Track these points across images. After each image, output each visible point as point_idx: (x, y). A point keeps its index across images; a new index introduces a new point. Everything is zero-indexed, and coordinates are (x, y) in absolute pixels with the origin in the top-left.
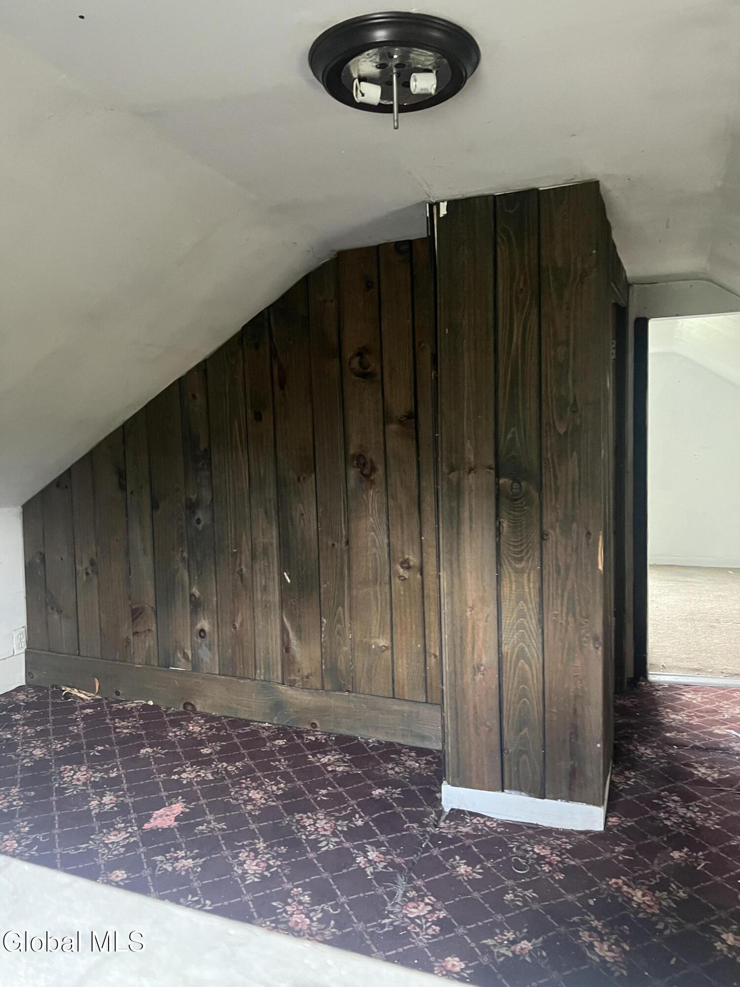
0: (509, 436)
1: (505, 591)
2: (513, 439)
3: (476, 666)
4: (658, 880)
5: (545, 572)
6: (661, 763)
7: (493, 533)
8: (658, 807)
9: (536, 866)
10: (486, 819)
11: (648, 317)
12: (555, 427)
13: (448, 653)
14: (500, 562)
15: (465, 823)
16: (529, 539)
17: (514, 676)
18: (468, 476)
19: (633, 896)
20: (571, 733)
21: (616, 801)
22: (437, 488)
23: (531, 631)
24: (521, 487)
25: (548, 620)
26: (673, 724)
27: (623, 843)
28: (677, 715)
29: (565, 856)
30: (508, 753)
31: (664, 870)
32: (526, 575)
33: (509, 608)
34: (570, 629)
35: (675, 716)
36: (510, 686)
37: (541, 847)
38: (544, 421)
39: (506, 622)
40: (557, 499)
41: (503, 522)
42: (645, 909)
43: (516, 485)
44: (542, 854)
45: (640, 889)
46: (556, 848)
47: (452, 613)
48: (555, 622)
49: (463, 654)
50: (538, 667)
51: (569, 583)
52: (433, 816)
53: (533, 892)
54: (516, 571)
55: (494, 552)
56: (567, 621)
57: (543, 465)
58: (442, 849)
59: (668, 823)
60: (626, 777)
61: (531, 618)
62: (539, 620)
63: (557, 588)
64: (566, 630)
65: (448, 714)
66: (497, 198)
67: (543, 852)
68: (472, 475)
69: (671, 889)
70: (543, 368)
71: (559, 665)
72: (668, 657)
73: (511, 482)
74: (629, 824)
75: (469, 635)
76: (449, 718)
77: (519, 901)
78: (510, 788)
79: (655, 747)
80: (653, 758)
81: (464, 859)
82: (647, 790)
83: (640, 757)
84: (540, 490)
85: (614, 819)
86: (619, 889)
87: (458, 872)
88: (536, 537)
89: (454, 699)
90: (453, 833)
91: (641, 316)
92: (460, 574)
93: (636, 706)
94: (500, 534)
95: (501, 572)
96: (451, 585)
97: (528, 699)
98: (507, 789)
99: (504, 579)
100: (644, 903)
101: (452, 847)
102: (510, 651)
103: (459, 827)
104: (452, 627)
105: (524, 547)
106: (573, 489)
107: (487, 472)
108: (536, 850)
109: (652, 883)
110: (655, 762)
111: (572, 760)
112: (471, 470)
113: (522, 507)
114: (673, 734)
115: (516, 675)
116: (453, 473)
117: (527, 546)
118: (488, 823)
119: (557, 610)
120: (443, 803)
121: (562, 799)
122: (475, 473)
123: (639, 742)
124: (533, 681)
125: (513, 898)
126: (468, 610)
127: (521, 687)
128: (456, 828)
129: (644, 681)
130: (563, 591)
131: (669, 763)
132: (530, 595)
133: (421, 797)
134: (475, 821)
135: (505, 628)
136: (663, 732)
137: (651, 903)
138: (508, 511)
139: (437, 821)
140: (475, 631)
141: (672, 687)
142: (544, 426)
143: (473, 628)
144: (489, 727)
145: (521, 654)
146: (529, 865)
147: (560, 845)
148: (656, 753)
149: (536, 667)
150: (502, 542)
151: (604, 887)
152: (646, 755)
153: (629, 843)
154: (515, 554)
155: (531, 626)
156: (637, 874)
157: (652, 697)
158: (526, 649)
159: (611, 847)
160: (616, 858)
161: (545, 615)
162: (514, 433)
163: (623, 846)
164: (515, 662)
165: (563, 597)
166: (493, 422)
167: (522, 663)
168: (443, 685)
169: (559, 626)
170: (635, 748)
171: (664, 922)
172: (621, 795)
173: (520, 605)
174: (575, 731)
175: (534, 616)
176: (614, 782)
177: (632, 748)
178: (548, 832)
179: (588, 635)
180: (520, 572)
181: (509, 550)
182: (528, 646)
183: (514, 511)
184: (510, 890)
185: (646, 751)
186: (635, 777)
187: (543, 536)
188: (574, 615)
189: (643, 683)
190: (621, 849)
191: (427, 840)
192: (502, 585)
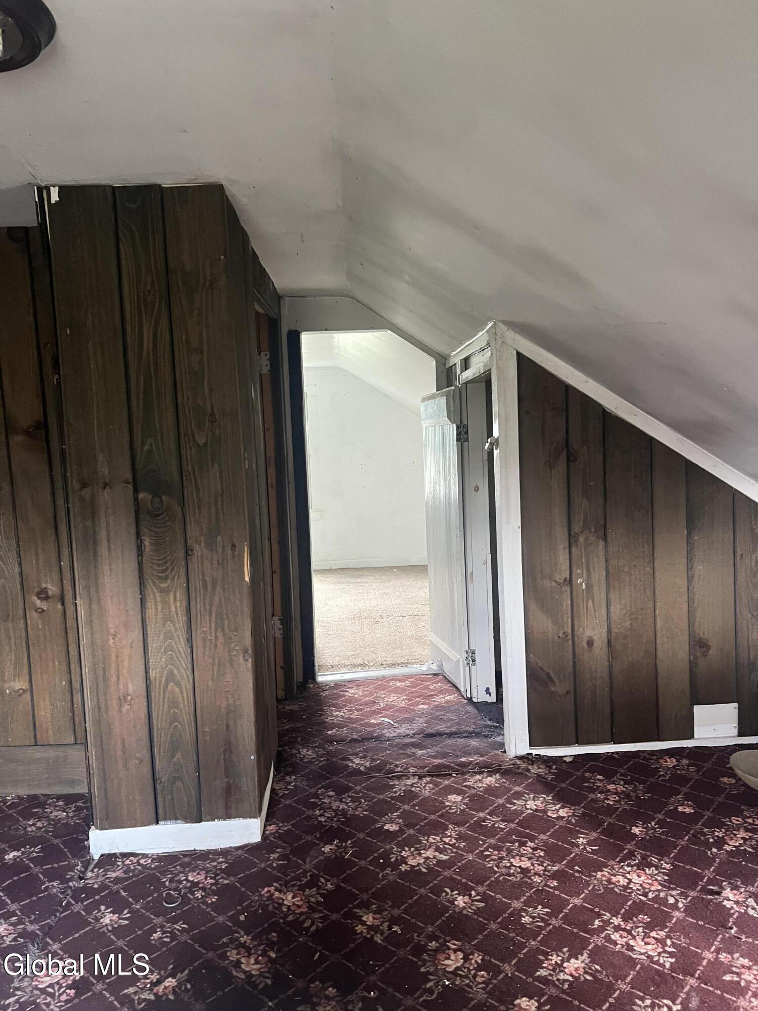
0: (146, 447)
1: (150, 612)
2: (150, 451)
3: (122, 698)
4: (309, 878)
5: (192, 589)
6: (320, 762)
7: (134, 554)
8: (314, 806)
9: (189, 895)
10: (140, 857)
11: (299, 330)
12: (194, 437)
13: (90, 689)
14: (144, 582)
15: (116, 866)
16: (172, 556)
17: (164, 702)
18: (103, 491)
19: (283, 900)
20: (225, 751)
21: (275, 809)
22: (68, 507)
23: (179, 652)
24: (162, 501)
25: (196, 638)
26: (335, 721)
27: (278, 849)
28: (340, 712)
29: (219, 877)
30: (161, 782)
31: (316, 867)
32: (172, 594)
33: (155, 631)
34: (219, 645)
35: (338, 713)
36: (160, 712)
37: (195, 874)
38: (182, 432)
39: (152, 645)
40: (200, 513)
41: (144, 540)
42: (295, 911)
43: (157, 500)
44: (195, 881)
45: (291, 891)
46: (211, 870)
47: (93, 643)
48: (204, 639)
49: (107, 687)
50: (188, 688)
51: (217, 598)
52: (79, 868)
53: (182, 924)
54: (161, 591)
55: (136, 574)
56: (216, 637)
57: (184, 478)
58: (85, 903)
59: (322, 819)
60: (286, 782)
61: (179, 638)
62: (188, 640)
63: (205, 604)
64: (216, 647)
65: (93, 752)
66: (116, 189)
67: (197, 878)
68: (107, 490)
69: (320, 884)
70: (178, 375)
71: (210, 683)
72: (336, 656)
73: (151, 497)
74: (285, 829)
75: (113, 665)
76: (94, 757)
77: (167, 937)
78: (165, 819)
79: (316, 747)
80: (313, 758)
81: (110, 908)
82: (305, 790)
83: (301, 760)
84: (182, 504)
85: (272, 827)
86: (271, 898)
87: (102, 923)
88: (181, 554)
89: (99, 736)
90: (100, 881)
91: (293, 328)
92: (99, 601)
93: (304, 710)
94: (142, 552)
95: (144, 594)
96: (90, 614)
97: (180, 723)
98: (162, 820)
99: (149, 600)
100: (294, 904)
101: (97, 897)
102: (158, 675)
103: (109, 873)
104: (93, 658)
105: (169, 564)
106: (216, 502)
107: (124, 486)
108: (190, 878)
109: (303, 882)
110: (315, 762)
111: (227, 777)
112: (106, 485)
113: (165, 523)
114: (334, 731)
115: (166, 700)
116: (86, 489)
117: (172, 563)
118: (142, 861)
119: (206, 627)
120: (91, 851)
121: (219, 818)
122: (111, 488)
123: (301, 745)
124: (184, 704)
125: (161, 935)
126: (111, 637)
127: (172, 711)
128: (103, 876)
129: (312, 684)
130: (211, 606)
131: (328, 760)
132: (177, 614)
133: (66, 850)
134: (128, 862)
135: (151, 652)
136: (326, 731)
137: (300, 903)
138: (150, 528)
139: (83, 873)
140: (120, 659)
141: (338, 685)
142: (182, 436)
143: (117, 657)
144: (139, 759)
145: (171, 677)
146: (182, 896)
147: (215, 867)
148: (316, 752)
149: (186, 688)
150: (144, 561)
151: (257, 898)
152: (307, 756)
153: (284, 848)
154: (159, 573)
155: (179, 646)
156: (289, 877)
157: (318, 698)
158: (175, 671)
159: (266, 856)
160: (271, 866)
161: (194, 633)
162: (151, 445)
163: (278, 853)
164: (164, 686)
165: (210, 613)
166: (128, 434)
167: (172, 686)
168: (85, 723)
169: (208, 643)
170: (297, 752)
171: (311, 919)
172: (281, 801)
173: (167, 625)
174: (229, 748)
175: (182, 636)
176: (275, 789)
177: (294, 751)
178: (205, 855)
179: (237, 648)
180: (165, 592)
181: (154, 569)
182: (177, 668)
183: (155, 527)
184: (159, 928)
185: (307, 753)
186: (295, 780)
187: (188, 552)
188: (223, 629)
189: (312, 685)
190: (276, 856)
191: (68, 897)
192: (147, 607)
